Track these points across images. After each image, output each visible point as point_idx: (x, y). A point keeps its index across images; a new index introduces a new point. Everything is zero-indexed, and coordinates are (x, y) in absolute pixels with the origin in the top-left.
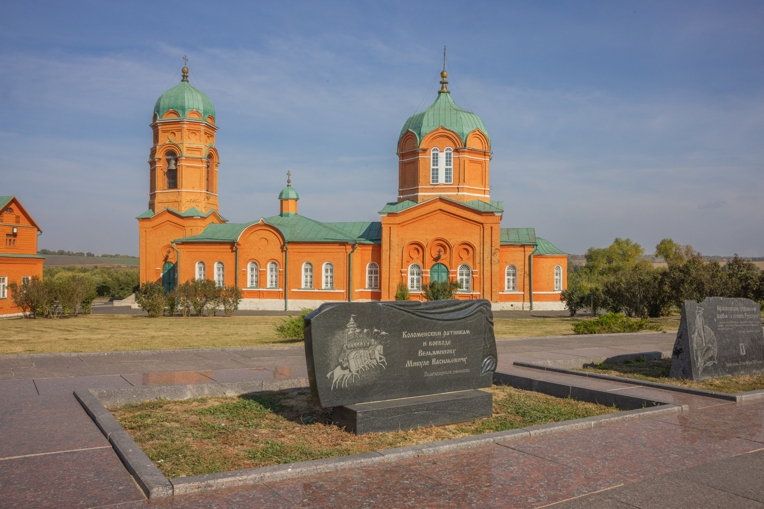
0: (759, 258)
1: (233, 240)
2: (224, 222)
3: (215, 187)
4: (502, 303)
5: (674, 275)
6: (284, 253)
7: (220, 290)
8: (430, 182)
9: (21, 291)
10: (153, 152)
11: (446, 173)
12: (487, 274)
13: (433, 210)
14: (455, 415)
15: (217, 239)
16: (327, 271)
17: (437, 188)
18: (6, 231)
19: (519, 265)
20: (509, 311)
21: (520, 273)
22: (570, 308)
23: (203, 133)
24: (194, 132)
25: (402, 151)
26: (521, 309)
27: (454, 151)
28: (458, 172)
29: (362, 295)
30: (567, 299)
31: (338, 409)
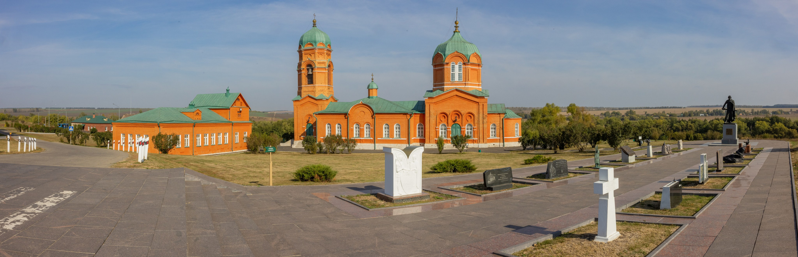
0: (622, 108)
1: (347, 112)
2: (338, 101)
3: (332, 82)
4: (489, 143)
5: (567, 133)
6: (373, 119)
8: (450, 81)
10: (300, 65)
11: (459, 76)
12: (481, 129)
13: (452, 95)
15: (336, 112)
16: (396, 128)
17: (454, 83)
18: (238, 110)
19: (497, 123)
20: (493, 148)
21: (497, 128)
22: (523, 146)
23: (325, 54)
24: (321, 54)
25: (435, 63)
26: (499, 147)
27: (463, 64)
28: (465, 75)
29: (415, 141)
30: (521, 141)
31: (489, 187)
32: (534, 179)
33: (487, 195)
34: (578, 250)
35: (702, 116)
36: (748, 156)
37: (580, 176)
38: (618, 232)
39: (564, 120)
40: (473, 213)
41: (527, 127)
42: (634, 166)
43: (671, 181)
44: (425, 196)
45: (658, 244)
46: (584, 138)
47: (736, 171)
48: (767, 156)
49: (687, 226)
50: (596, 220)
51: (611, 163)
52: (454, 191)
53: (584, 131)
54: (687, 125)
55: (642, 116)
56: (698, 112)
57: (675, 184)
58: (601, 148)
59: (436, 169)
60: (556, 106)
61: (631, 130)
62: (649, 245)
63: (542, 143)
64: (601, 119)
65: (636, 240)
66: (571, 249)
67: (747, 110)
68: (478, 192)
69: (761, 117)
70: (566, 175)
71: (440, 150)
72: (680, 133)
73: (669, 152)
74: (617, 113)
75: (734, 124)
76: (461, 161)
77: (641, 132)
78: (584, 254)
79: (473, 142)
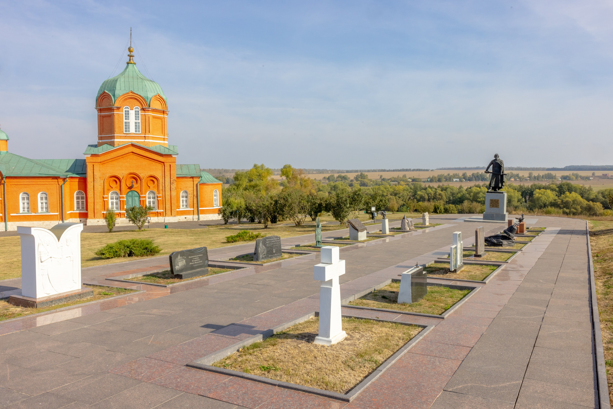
0: (350, 171)
4: (179, 217)
5: (280, 202)
8: (123, 132)
11: (136, 126)
12: (168, 198)
13: (127, 152)
16: (42, 199)
17: (129, 136)
19: (190, 190)
20: (184, 222)
21: (190, 196)
22: (224, 219)
25: (100, 107)
26: (192, 220)
27: (141, 110)
28: (144, 125)
29: (72, 216)
30: (222, 213)
31: (178, 275)
32: (238, 261)
33: (175, 284)
34: (294, 355)
35: (456, 181)
36: (521, 238)
37: (297, 258)
38: (344, 332)
39: (277, 186)
40: (155, 311)
41: (228, 195)
42: (365, 245)
43: (412, 265)
44: (86, 293)
45: (395, 351)
46: (303, 209)
47: (503, 257)
48: (551, 240)
49: (432, 328)
50: (317, 314)
51: (336, 240)
52: (129, 282)
53: (302, 200)
54: (435, 193)
55: (377, 181)
56: (451, 176)
57: (417, 271)
58: (323, 221)
59: (103, 254)
60: (266, 167)
61: (362, 199)
62: (382, 351)
63: (248, 216)
64: (323, 184)
65: (367, 343)
66: (286, 354)
67: (521, 174)
68: (162, 281)
69: (544, 183)
70: (279, 256)
71: (110, 227)
72: (426, 204)
73: (411, 228)
74: (343, 177)
75: (502, 193)
76: (140, 240)
77: (374, 201)
78: (301, 362)
79: (157, 215)
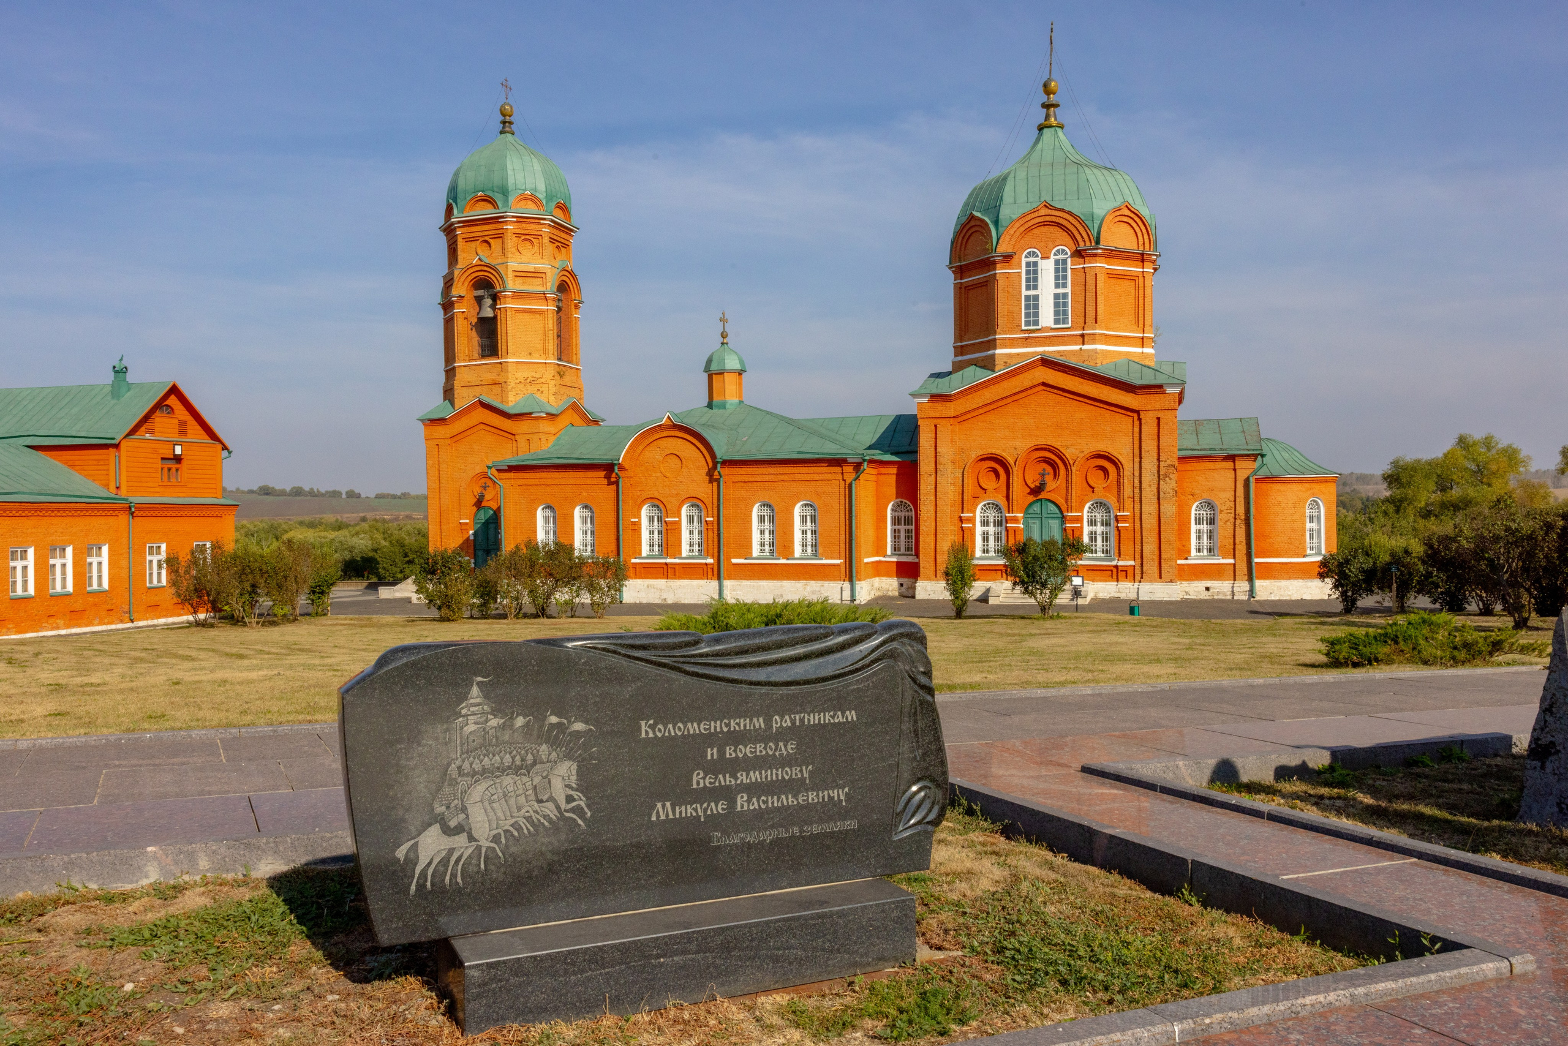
1: (612, 460)
2: (595, 422)
3: (574, 352)
4: (1185, 584)
6: (715, 484)
7: (582, 562)
8: (1021, 326)
9: (187, 572)
10: (449, 283)
11: (1056, 305)
12: (1150, 522)
13: (1028, 384)
14: (790, 963)
15: (579, 459)
16: (803, 519)
17: (1037, 337)
18: (161, 451)
19: (1223, 499)
20: (1201, 601)
21: (1224, 518)
22: (1343, 594)
23: (546, 240)
24: (528, 238)
25: (960, 261)
26: (1229, 597)
27: (1072, 256)
28: (1082, 300)
29: (878, 569)
30: (1334, 575)
60: (1503, 444)
71: (958, 604)
79: (1115, 576)
